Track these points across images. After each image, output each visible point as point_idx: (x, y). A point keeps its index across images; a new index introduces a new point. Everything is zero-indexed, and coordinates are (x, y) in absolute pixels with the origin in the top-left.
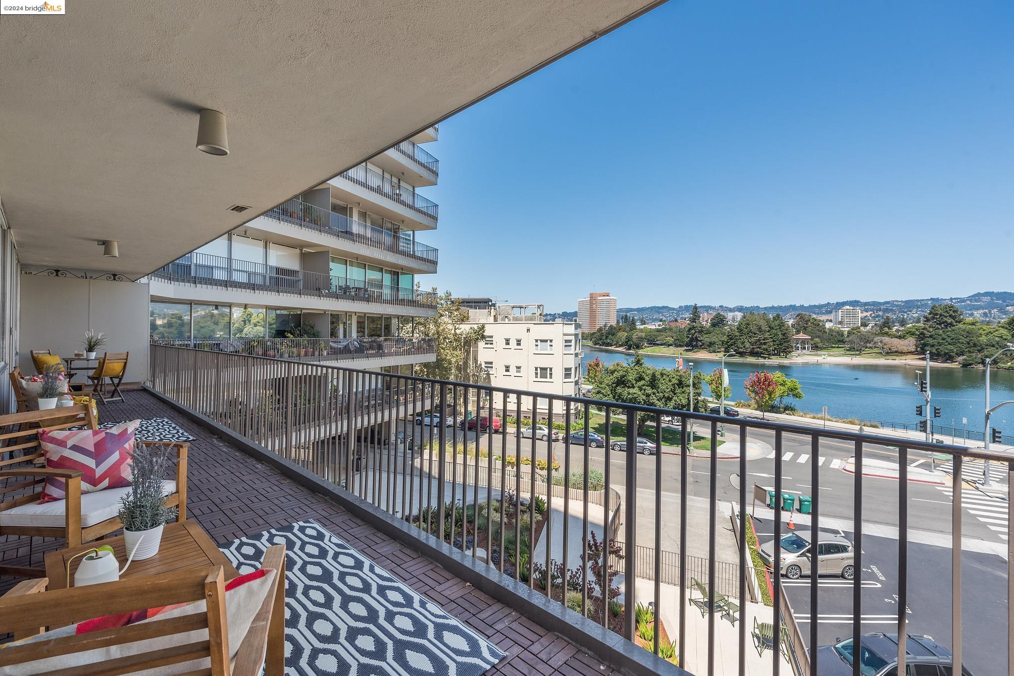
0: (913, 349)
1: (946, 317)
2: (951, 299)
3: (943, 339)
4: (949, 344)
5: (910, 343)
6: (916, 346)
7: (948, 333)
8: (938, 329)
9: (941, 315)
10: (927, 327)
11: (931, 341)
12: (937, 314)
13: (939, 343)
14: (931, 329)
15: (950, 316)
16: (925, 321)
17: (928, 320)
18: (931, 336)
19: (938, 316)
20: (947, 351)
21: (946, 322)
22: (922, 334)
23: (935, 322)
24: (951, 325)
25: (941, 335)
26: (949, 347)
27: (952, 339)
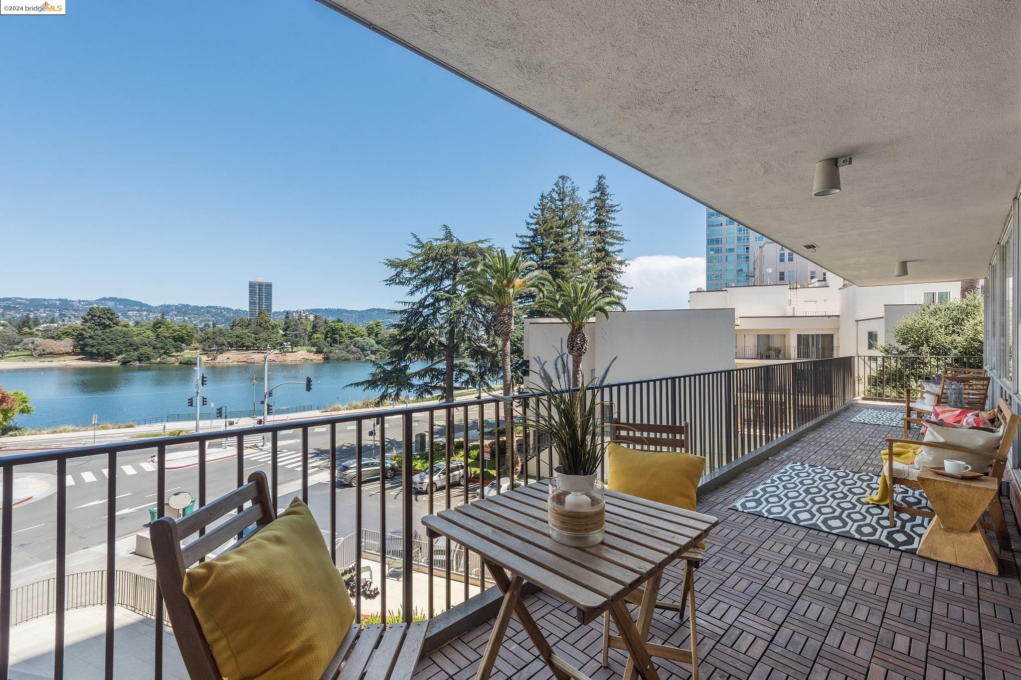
0: (70, 349)
1: (104, 319)
2: (80, 301)
3: (103, 340)
4: (109, 344)
5: (67, 344)
6: (74, 347)
7: (107, 334)
8: (97, 329)
9: (99, 317)
10: (86, 327)
11: (91, 341)
12: (95, 316)
13: (99, 343)
14: (90, 330)
15: (108, 318)
16: (83, 322)
17: (86, 321)
18: (90, 337)
19: (96, 318)
20: (107, 351)
21: (104, 323)
22: (81, 334)
23: (94, 323)
24: (109, 326)
25: (100, 336)
26: (109, 347)
27: (111, 340)
